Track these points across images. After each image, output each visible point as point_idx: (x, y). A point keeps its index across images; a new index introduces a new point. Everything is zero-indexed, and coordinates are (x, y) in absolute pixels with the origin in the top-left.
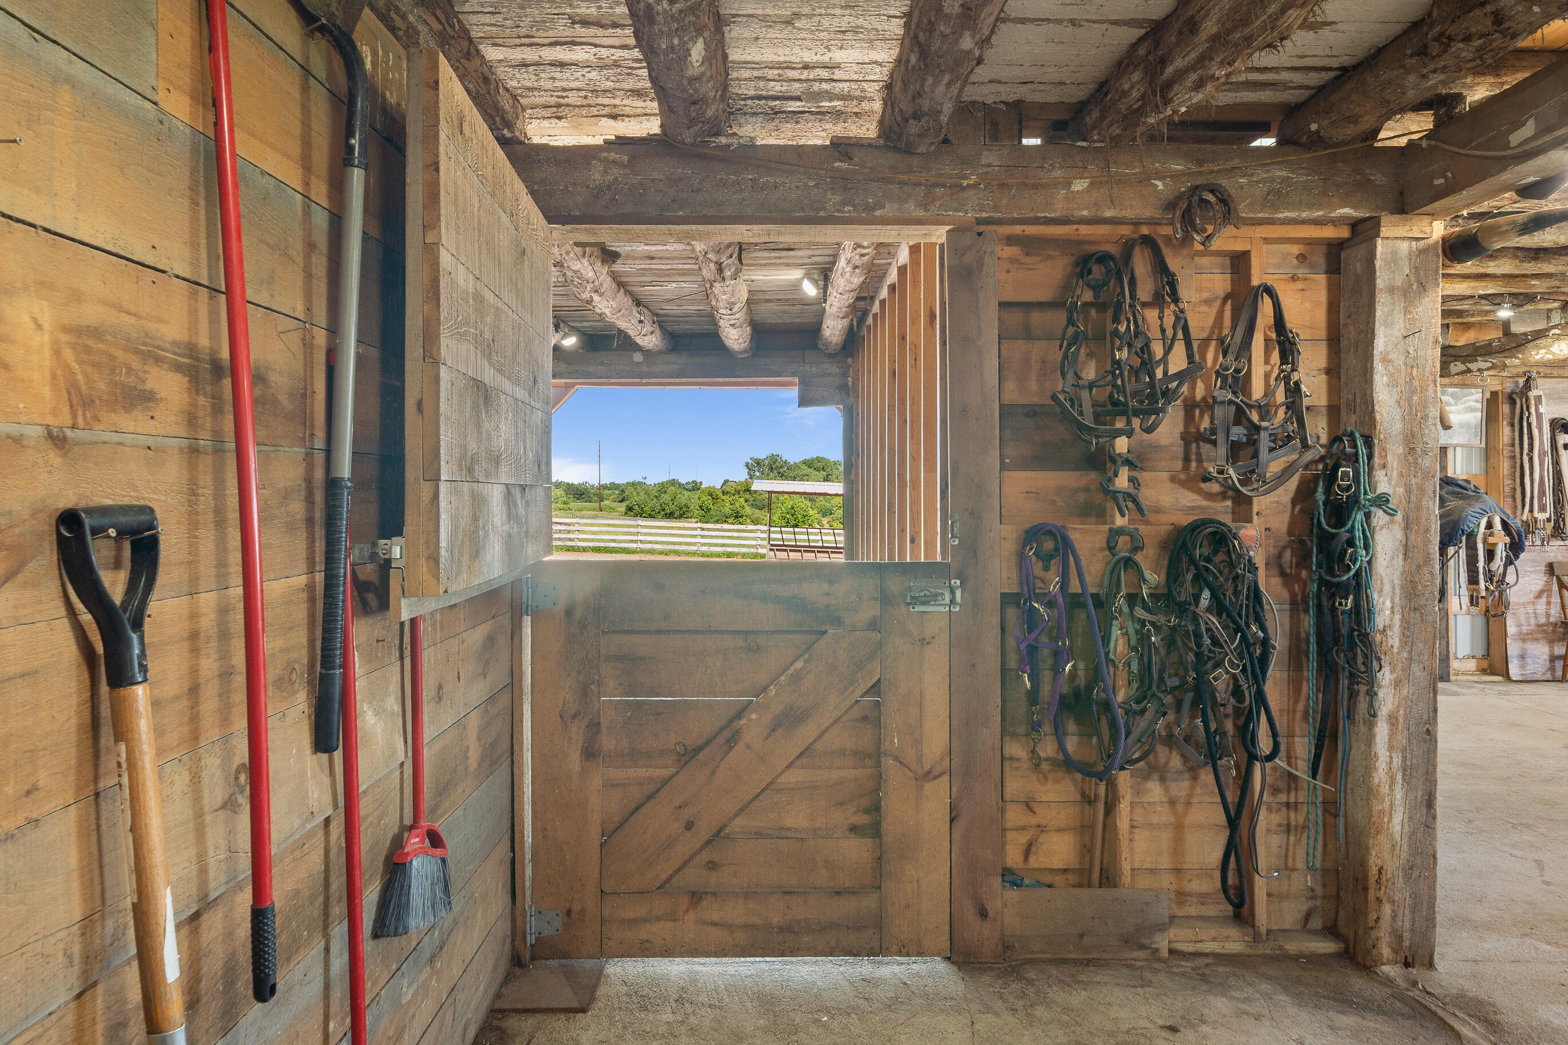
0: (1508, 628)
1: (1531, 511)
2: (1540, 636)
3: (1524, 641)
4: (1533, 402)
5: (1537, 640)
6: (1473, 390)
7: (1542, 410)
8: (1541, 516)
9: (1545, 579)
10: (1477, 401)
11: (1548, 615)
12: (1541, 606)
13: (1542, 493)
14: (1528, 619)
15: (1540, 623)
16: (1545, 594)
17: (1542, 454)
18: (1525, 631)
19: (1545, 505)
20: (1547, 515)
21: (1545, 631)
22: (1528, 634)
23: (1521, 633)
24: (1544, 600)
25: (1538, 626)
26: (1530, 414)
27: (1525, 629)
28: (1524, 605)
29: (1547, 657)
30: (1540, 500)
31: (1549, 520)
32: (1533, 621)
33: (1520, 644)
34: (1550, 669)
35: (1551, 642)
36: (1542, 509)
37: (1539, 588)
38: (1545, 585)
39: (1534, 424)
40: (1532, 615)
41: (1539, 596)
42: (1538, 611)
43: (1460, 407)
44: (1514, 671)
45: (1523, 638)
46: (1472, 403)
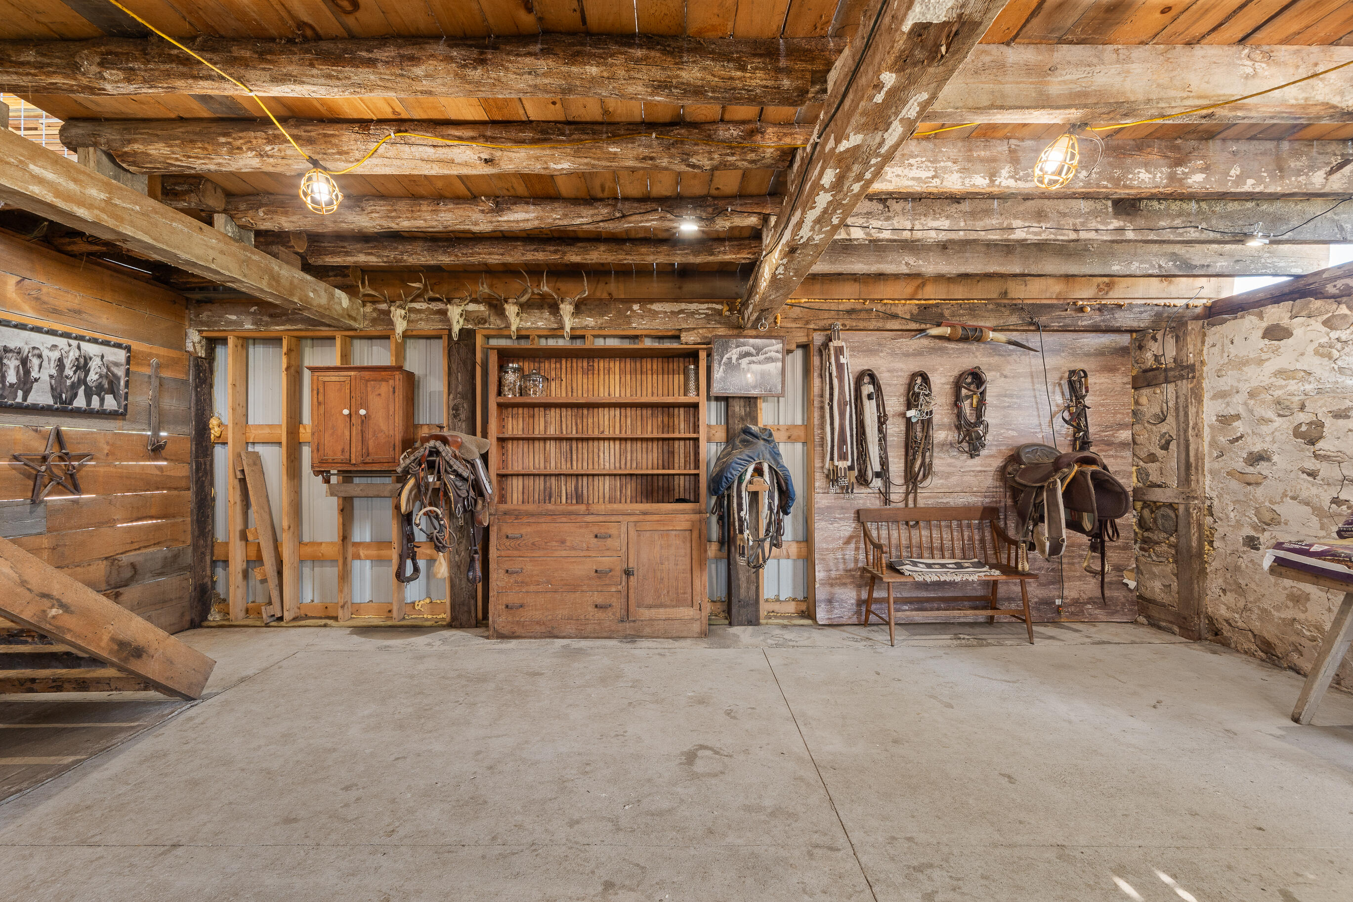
0: (817, 574)
1: (832, 459)
2: (848, 581)
3: (832, 585)
4: (832, 352)
5: (845, 584)
6: (774, 341)
7: (843, 360)
8: (843, 465)
9: (854, 525)
10: (777, 352)
11: (856, 560)
12: (850, 552)
13: (843, 441)
14: (836, 564)
15: (849, 568)
16: (854, 540)
17: (842, 405)
18: (833, 576)
19: (846, 454)
20: (849, 463)
21: (853, 576)
22: (836, 579)
23: (829, 578)
24: (853, 545)
25: (846, 571)
26: (830, 363)
27: (833, 574)
28: (834, 550)
29: (853, 601)
30: (840, 448)
31: (851, 468)
32: (841, 566)
33: (828, 588)
34: (856, 613)
35: (859, 587)
36: (842, 457)
37: (847, 534)
38: (853, 532)
39: (834, 374)
40: (841, 561)
41: (848, 541)
42: (847, 557)
43: (761, 357)
44: (821, 615)
45: (831, 582)
46: (773, 354)
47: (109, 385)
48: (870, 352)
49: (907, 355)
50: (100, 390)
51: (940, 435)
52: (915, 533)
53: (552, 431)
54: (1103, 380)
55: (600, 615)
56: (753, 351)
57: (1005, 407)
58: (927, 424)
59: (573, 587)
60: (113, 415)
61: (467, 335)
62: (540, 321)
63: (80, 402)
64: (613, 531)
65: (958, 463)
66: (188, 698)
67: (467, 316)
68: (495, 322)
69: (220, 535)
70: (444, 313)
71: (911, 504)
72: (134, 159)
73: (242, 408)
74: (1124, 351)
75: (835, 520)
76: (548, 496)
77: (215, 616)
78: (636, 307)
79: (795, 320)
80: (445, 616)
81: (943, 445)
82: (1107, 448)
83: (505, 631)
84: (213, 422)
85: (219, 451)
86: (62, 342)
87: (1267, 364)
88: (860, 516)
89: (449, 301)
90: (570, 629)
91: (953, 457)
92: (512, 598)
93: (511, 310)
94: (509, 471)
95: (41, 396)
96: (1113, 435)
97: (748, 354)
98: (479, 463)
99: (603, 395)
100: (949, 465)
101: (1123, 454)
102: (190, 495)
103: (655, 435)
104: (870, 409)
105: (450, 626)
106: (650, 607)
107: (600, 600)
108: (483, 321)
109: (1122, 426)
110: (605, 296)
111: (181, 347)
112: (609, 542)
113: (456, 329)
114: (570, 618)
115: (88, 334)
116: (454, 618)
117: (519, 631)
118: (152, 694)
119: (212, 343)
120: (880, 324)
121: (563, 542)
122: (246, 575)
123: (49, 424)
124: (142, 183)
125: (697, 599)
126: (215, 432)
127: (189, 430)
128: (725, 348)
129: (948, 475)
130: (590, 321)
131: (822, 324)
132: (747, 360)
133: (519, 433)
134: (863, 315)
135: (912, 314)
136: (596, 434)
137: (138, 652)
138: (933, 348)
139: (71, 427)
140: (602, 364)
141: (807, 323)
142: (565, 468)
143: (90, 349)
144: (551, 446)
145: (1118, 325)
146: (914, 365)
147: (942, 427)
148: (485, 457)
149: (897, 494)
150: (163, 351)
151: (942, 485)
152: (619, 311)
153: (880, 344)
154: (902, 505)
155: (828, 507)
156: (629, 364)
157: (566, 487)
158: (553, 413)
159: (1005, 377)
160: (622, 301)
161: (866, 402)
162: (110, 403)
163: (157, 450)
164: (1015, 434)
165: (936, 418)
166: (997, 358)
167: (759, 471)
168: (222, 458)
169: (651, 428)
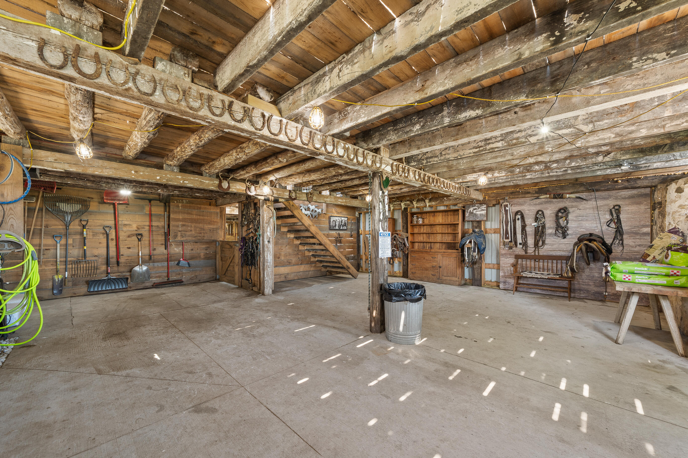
0: (501, 274)
1: (503, 239)
4: (503, 206)
5: (510, 278)
7: (507, 209)
8: (507, 241)
9: (514, 260)
10: (485, 208)
13: (507, 233)
14: (507, 271)
17: (507, 222)
20: (510, 240)
21: (513, 276)
22: (508, 276)
23: (505, 275)
25: (510, 274)
26: (503, 210)
27: (506, 274)
28: (507, 267)
29: (513, 283)
30: (506, 235)
31: (511, 242)
32: (509, 272)
33: (504, 278)
34: (513, 287)
35: (514, 279)
36: (507, 238)
37: (511, 262)
38: (514, 262)
39: (504, 213)
40: (509, 270)
41: (511, 265)
43: (480, 210)
44: (501, 286)
45: (505, 277)
46: (483, 208)
47: (345, 225)
48: (521, 204)
49: (536, 204)
50: (343, 226)
51: (549, 231)
52: (537, 263)
53: (425, 231)
54: (633, 208)
55: (433, 277)
56: (477, 208)
57: (579, 221)
58: (544, 227)
59: (427, 269)
60: (346, 230)
61: (406, 209)
62: (421, 204)
63: (341, 228)
64: (436, 257)
65: (557, 241)
66: (355, 278)
67: (405, 204)
68: (411, 205)
69: (361, 254)
70: (400, 204)
71: (537, 254)
72: (348, 195)
73: (365, 227)
74: (645, 195)
75: (507, 258)
76: (424, 247)
77: (360, 270)
78: (445, 198)
79: (492, 197)
80: (402, 275)
81: (550, 234)
82: (635, 235)
83: (411, 278)
84: (360, 230)
85: (361, 236)
86: (339, 218)
87: (676, 203)
88: (517, 257)
89: (401, 201)
90: (426, 279)
91: (555, 238)
92: (413, 271)
93: (414, 203)
94: (415, 241)
95: (337, 228)
96: (639, 230)
97: (475, 209)
98: (406, 239)
99: (437, 222)
100: (553, 241)
101: (645, 238)
102: (356, 245)
103: (451, 232)
104: (519, 224)
105: (402, 277)
106: (445, 276)
107: (433, 274)
108: (409, 205)
109: (645, 226)
110: (437, 196)
111: (355, 216)
112: (435, 259)
113: (403, 208)
114: (426, 277)
115: (342, 216)
116: (403, 275)
117: (415, 279)
118: (350, 276)
119: (360, 214)
120: (523, 196)
121: (424, 258)
122: (365, 262)
123: (338, 232)
124: (349, 197)
125: (458, 276)
126: (360, 232)
127: (356, 232)
128: (469, 207)
129: (553, 245)
130: (433, 203)
131: (502, 198)
132: (475, 210)
133: (417, 232)
134: (516, 194)
135: (536, 192)
136: (435, 232)
137: (349, 268)
138: (547, 202)
139: (341, 232)
140: (437, 214)
141: (497, 198)
142: (428, 241)
143: (343, 218)
144: (425, 235)
145: (639, 185)
146: (538, 208)
147: (550, 228)
148: (407, 238)
149: (531, 250)
150: (352, 217)
151: (550, 248)
152: (441, 200)
153: (524, 202)
154: (533, 254)
155: (505, 254)
156: (444, 214)
157: (428, 246)
158: (425, 227)
159: (580, 209)
160: (442, 197)
161: (517, 221)
162: (345, 228)
163: (351, 236)
164: (584, 230)
165: (547, 225)
166: (576, 203)
167: (470, 242)
168: (362, 237)
169: (450, 231)
